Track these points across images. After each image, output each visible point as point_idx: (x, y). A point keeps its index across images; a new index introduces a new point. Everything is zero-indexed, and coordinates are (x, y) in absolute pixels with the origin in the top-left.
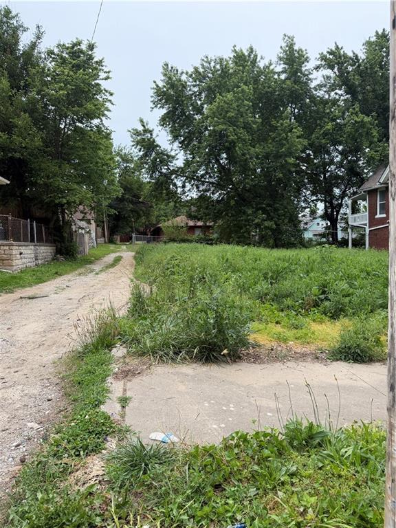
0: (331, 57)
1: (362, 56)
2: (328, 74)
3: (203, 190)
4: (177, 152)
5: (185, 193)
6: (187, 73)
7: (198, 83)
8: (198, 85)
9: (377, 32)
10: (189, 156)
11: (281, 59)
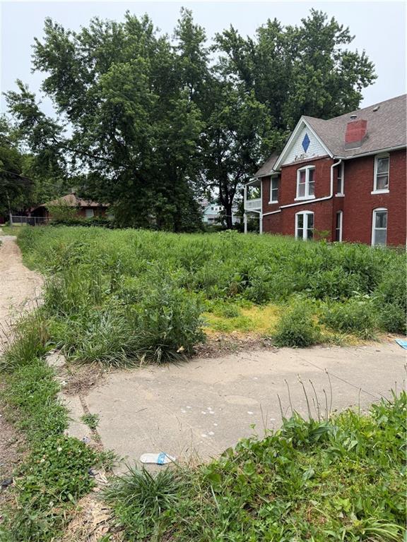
0: (227, 38)
1: (256, 42)
2: (225, 57)
3: (96, 168)
4: (65, 123)
5: (75, 170)
6: (74, 34)
7: (88, 47)
8: (89, 50)
9: (269, 20)
10: (79, 128)
11: (178, 33)
